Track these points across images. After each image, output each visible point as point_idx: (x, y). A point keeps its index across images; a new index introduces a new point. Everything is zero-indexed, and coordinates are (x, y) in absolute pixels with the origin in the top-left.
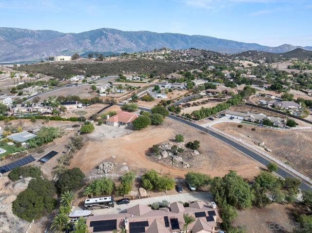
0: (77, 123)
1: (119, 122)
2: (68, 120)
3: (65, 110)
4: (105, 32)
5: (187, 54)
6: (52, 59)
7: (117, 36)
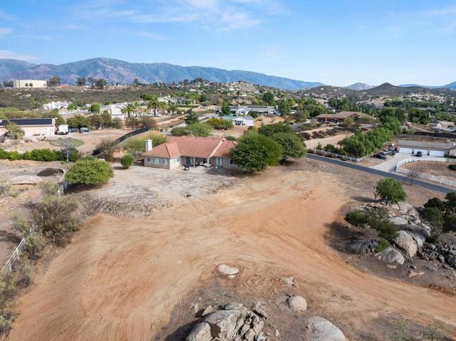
0: (55, 165)
1: (182, 157)
2: (24, 157)
3: (18, 134)
4: (101, 63)
5: (235, 88)
6: (11, 85)
7: (121, 69)
